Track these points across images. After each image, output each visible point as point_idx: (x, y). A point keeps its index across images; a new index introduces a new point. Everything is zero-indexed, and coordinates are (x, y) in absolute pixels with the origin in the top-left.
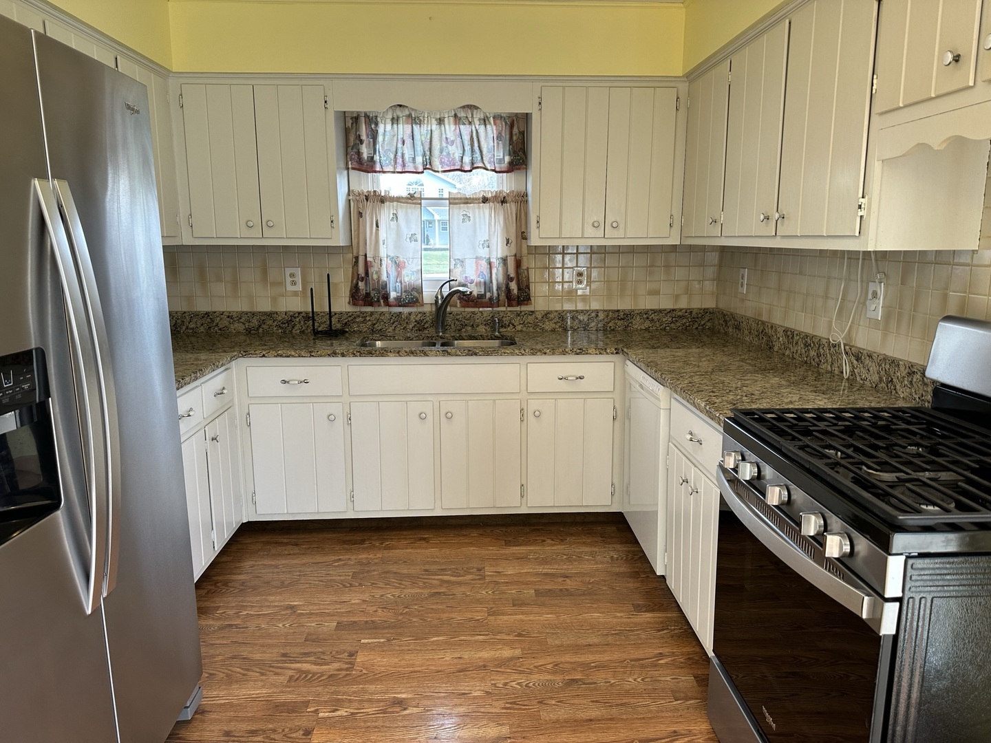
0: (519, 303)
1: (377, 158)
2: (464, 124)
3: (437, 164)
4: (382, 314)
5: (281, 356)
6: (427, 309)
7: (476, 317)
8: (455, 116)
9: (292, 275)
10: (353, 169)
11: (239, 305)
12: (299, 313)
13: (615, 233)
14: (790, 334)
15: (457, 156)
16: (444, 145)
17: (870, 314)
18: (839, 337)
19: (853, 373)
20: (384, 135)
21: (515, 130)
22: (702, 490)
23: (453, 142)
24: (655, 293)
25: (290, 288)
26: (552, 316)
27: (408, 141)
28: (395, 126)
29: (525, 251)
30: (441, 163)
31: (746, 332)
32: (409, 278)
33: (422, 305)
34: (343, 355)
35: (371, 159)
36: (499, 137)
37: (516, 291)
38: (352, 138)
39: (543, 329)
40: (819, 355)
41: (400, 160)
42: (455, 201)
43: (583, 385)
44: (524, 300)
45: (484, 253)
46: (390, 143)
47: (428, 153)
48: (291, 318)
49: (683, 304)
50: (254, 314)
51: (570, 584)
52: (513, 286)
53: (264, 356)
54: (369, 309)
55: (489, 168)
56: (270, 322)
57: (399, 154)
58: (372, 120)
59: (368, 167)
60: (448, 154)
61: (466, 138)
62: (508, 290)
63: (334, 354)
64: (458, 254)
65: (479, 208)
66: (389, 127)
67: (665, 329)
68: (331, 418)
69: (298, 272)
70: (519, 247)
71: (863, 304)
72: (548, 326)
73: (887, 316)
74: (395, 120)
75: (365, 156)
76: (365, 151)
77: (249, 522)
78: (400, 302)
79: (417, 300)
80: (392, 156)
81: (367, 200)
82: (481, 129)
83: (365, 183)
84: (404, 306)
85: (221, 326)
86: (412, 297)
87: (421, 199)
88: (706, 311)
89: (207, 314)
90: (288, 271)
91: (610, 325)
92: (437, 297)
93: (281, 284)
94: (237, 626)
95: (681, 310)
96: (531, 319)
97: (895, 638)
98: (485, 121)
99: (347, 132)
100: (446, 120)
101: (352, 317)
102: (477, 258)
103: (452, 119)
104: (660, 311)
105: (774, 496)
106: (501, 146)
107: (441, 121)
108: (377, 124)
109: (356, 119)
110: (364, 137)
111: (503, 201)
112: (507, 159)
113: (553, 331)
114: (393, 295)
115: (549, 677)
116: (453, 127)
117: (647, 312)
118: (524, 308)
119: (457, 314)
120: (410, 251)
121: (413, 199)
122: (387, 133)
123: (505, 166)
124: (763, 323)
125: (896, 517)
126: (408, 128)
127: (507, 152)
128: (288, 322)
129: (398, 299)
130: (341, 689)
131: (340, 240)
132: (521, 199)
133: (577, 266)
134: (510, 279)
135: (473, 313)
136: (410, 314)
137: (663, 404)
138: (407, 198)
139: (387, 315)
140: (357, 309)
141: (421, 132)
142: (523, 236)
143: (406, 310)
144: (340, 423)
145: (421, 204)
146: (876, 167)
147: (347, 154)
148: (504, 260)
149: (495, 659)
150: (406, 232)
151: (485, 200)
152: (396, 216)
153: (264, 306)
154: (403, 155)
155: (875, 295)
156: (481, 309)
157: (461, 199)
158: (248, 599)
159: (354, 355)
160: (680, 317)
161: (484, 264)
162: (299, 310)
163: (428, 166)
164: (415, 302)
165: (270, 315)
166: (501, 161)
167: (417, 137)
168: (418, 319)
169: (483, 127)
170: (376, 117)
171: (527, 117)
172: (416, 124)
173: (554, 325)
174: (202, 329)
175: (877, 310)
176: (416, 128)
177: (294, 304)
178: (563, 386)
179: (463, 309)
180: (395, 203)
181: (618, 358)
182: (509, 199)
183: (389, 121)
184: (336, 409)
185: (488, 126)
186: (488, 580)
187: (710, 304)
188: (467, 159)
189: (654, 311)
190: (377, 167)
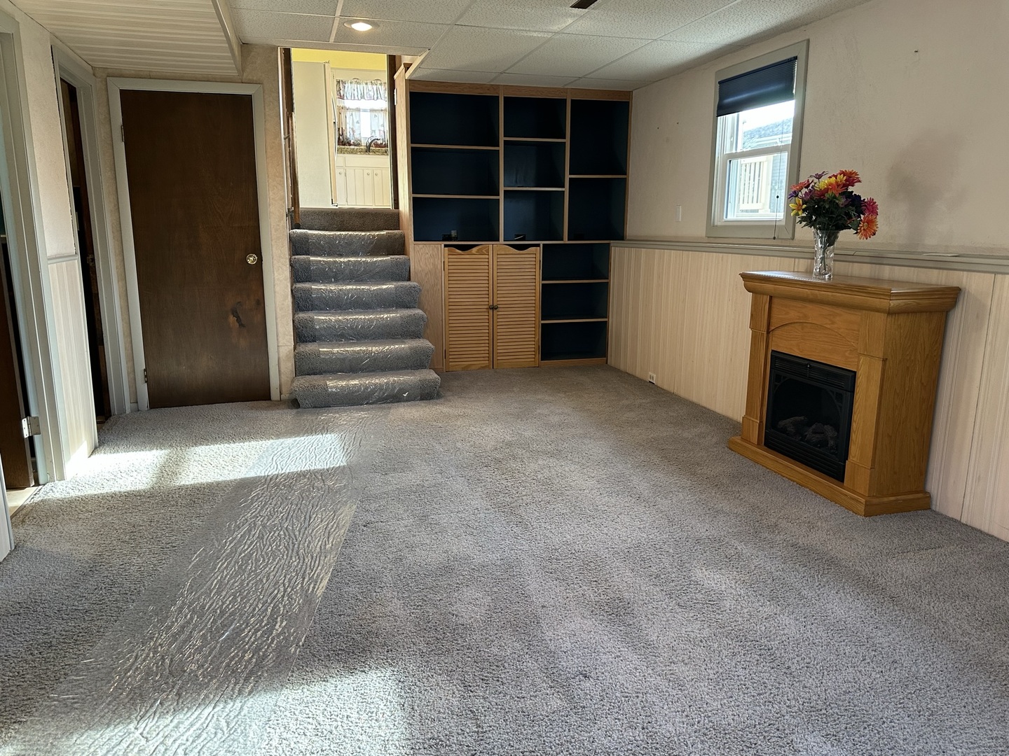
1: (345, 95)
2: (374, 85)
3: (365, 97)
6: (363, 147)
8: (371, 82)
10: (339, 98)
16: (368, 91)
23: (371, 91)
27: (356, 90)
28: (352, 84)
30: (367, 97)
32: (357, 136)
33: (362, 144)
41: (353, 96)
42: (372, 110)
46: (350, 90)
47: (362, 94)
54: (343, 147)
55: (383, 99)
57: (353, 94)
58: (344, 83)
59: (342, 97)
60: (369, 94)
61: (375, 89)
64: (373, 129)
65: (380, 113)
66: (349, 85)
76: (342, 93)
79: (360, 143)
80: (351, 94)
81: (342, 109)
82: (380, 87)
83: (341, 103)
86: (358, 143)
87: (360, 109)
98: (381, 84)
100: (368, 83)
102: (380, 130)
106: (386, 92)
110: (341, 88)
114: (352, 141)
116: (370, 86)
120: (357, 127)
121: (358, 109)
122: (349, 87)
129: (354, 143)
135: (379, 150)
143: (356, 147)
144: (343, 175)
145: (360, 111)
150: (355, 120)
151: (382, 110)
156: (381, 149)
157: (374, 109)
161: (382, 133)
166: (386, 97)
167: (359, 88)
172: (358, 84)
176: (358, 86)
179: (375, 148)
180: (352, 110)
183: (349, 83)
185: (382, 86)
188: (375, 96)
190: (345, 98)
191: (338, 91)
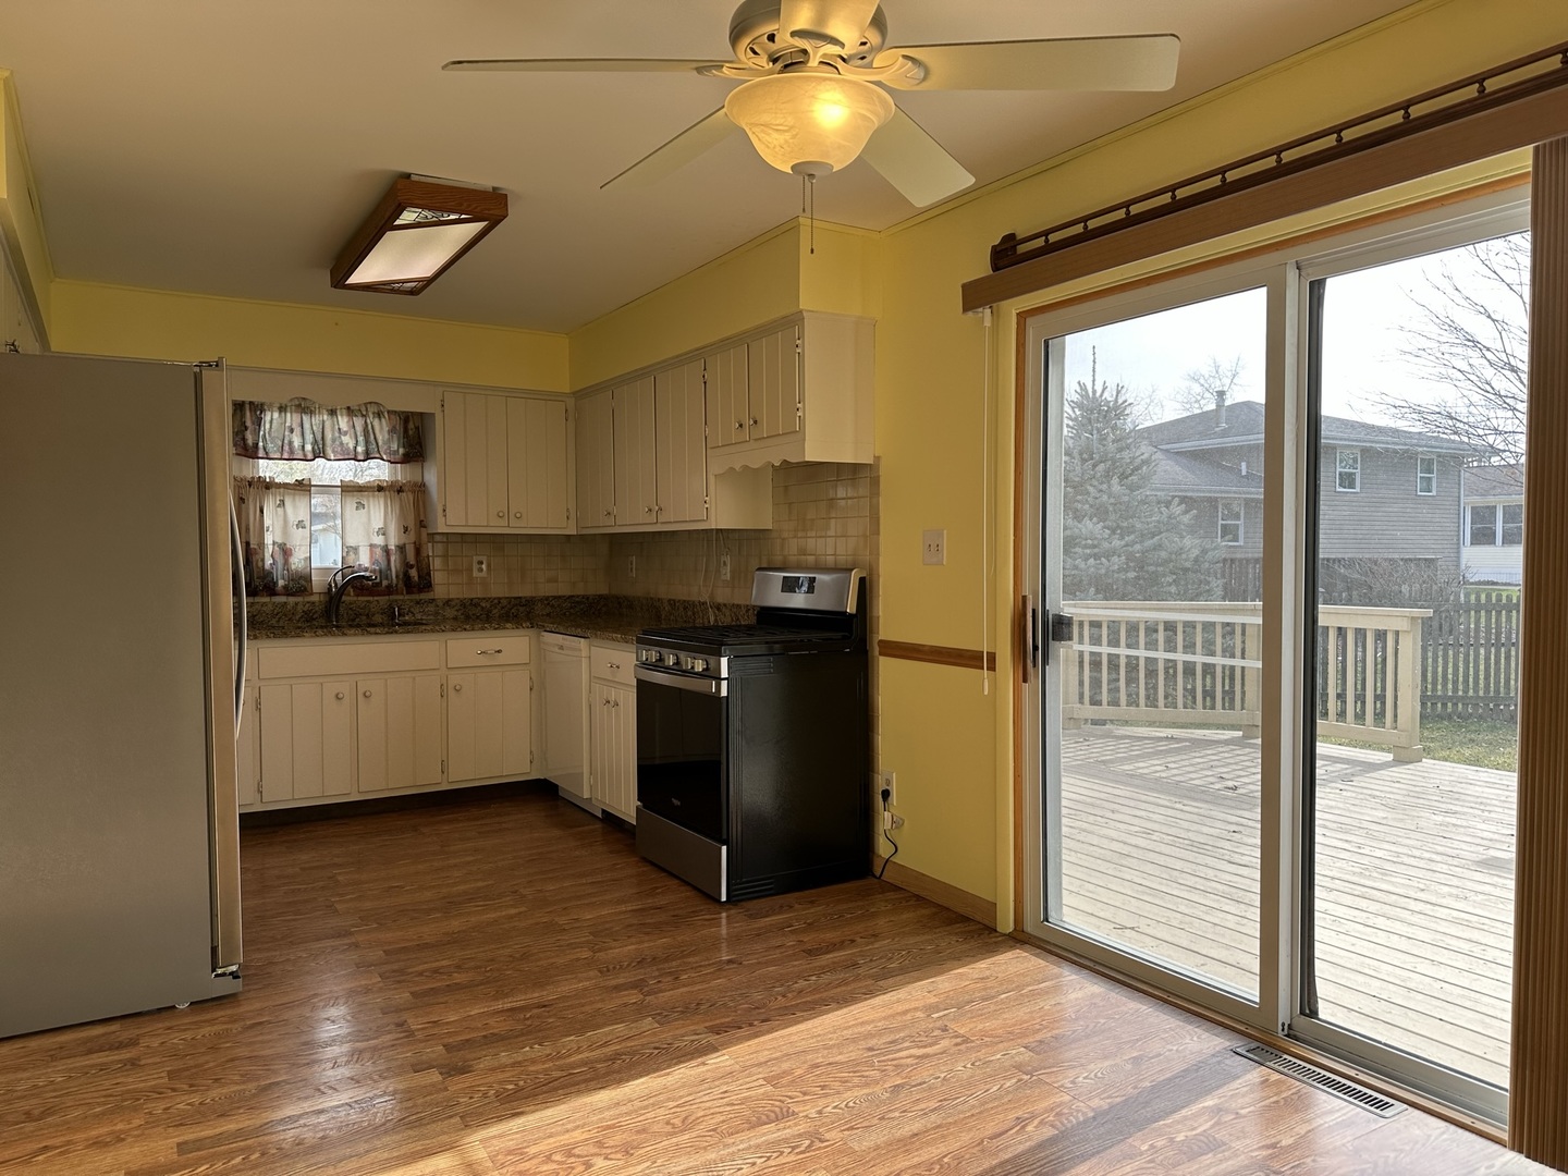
0: (420, 591)
1: (261, 444)
2: (356, 416)
3: (329, 452)
4: (264, 604)
6: (315, 598)
7: (372, 606)
8: (349, 408)
10: (240, 455)
13: (518, 523)
14: (672, 603)
15: (351, 446)
16: (337, 434)
17: (723, 577)
18: (705, 598)
19: (716, 620)
20: (271, 422)
21: (411, 425)
22: (621, 704)
23: (346, 433)
24: (553, 580)
26: (453, 603)
27: (297, 430)
28: (283, 414)
29: (424, 537)
30: (333, 452)
31: (638, 609)
32: (297, 562)
33: (312, 594)
34: (254, 638)
35: (255, 445)
36: (394, 431)
37: (416, 578)
38: (237, 425)
39: (445, 617)
40: (694, 614)
41: (286, 448)
42: (348, 489)
43: (501, 659)
44: (424, 587)
45: (379, 540)
46: (276, 430)
47: (319, 441)
49: (580, 591)
52: (413, 573)
55: (384, 458)
57: (287, 442)
58: (258, 409)
59: (251, 452)
60: (342, 444)
61: (359, 429)
62: (407, 577)
64: (351, 542)
65: (374, 496)
66: (276, 415)
67: (565, 614)
70: (419, 535)
71: (718, 571)
72: (450, 613)
73: (733, 577)
74: (282, 410)
75: (250, 442)
76: (250, 438)
78: (287, 591)
79: (305, 589)
80: (280, 444)
81: (250, 486)
82: (376, 423)
83: (248, 469)
84: (293, 595)
86: (300, 584)
87: (311, 486)
88: (601, 596)
91: (513, 610)
92: (329, 586)
95: (578, 596)
96: (431, 608)
97: (727, 697)
98: (379, 415)
100: (338, 412)
102: (371, 545)
103: (344, 411)
104: (560, 597)
106: (396, 438)
107: (333, 413)
108: (262, 412)
109: (244, 406)
110: (248, 423)
111: (400, 491)
112: (401, 451)
113: (455, 619)
114: (281, 583)
116: (346, 419)
117: (547, 598)
118: (424, 596)
119: (351, 604)
120: (298, 539)
121: (302, 487)
122: (274, 421)
123: (398, 457)
124: (652, 599)
126: (296, 417)
127: (401, 445)
129: (285, 587)
132: (420, 489)
133: (476, 555)
134: (408, 566)
135: (368, 601)
136: (296, 604)
137: (584, 653)
138: (294, 485)
139: (270, 606)
141: (312, 422)
142: (422, 524)
143: (292, 600)
145: (310, 491)
148: (401, 548)
150: (293, 518)
151: (380, 489)
152: (283, 501)
154: (291, 443)
155: (725, 563)
156: (376, 598)
157: (354, 487)
159: (268, 637)
160: (578, 602)
161: (378, 551)
163: (319, 452)
164: (303, 591)
166: (395, 453)
167: (307, 426)
168: (305, 609)
169: (378, 420)
170: (261, 406)
171: (426, 416)
172: (306, 413)
173: (456, 613)
175: (727, 573)
176: (306, 418)
178: (483, 660)
179: (355, 598)
180: (282, 490)
181: (532, 632)
182: (406, 489)
183: (275, 409)
185: (383, 420)
187: (604, 590)
188: (361, 449)
189: (555, 597)
190: (261, 453)
191: (236, 434)
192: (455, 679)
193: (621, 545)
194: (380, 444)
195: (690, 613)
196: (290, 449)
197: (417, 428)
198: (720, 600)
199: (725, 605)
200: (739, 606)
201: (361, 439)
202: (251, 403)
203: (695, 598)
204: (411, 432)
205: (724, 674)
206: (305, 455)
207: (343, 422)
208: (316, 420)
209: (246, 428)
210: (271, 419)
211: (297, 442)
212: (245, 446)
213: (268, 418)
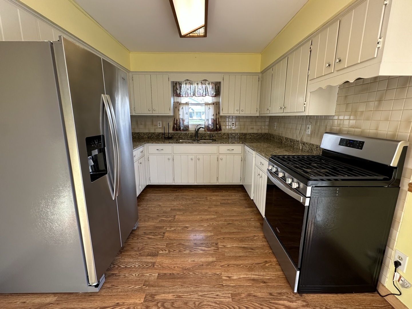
1: (181, 93)
2: (204, 85)
3: (196, 94)
4: (182, 133)
5: (157, 143)
6: (193, 132)
7: (206, 134)
8: (201, 82)
9: (159, 123)
10: (175, 96)
11: (146, 131)
12: (161, 133)
13: (242, 113)
14: (287, 139)
15: (202, 92)
16: (198, 90)
17: (307, 133)
18: (299, 139)
19: (302, 148)
20: (183, 87)
21: (217, 86)
22: (263, 177)
23: (201, 89)
24: (253, 129)
25: (159, 126)
26: (226, 134)
27: (189, 89)
28: (186, 85)
29: (219, 117)
30: (198, 94)
31: (276, 139)
34: (172, 143)
35: (180, 94)
36: (213, 88)
37: (218, 127)
38: (175, 88)
39: (223, 138)
40: (294, 144)
41: (187, 94)
43: (233, 152)
44: (220, 130)
46: (184, 90)
47: (194, 92)
48: (159, 134)
49: (260, 132)
50: (150, 133)
51: (229, 202)
53: (152, 143)
55: (210, 95)
56: (154, 135)
57: (187, 92)
59: (179, 95)
60: (199, 92)
61: (204, 88)
62: (216, 127)
63: (170, 143)
66: (184, 85)
67: (255, 138)
68: (169, 159)
69: (161, 122)
70: (217, 116)
71: (305, 130)
72: (225, 137)
73: (311, 134)
74: (186, 84)
75: (178, 93)
76: (178, 92)
77: (149, 185)
80: (185, 93)
82: (208, 86)
83: (179, 99)
85: (142, 136)
86: (186, 129)
88: (265, 134)
89: (138, 133)
90: (158, 122)
91: (241, 137)
92: (196, 129)
93: (156, 125)
94: (146, 209)
95: (259, 133)
96: (220, 135)
97: (309, 206)
98: (209, 84)
99: (174, 87)
100: (199, 84)
101: (174, 134)
103: (200, 83)
104: (254, 133)
105: (281, 175)
106: (213, 90)
107: (198, 84)
108: (181, 85)
109: (176, 84)
110: (178, 88)
112: (214, 93)
113: (226, 138)
115: (223, 222)
116: (201, 85)
117: (250, 134)
118: (219, 132)
119: (201, 133)
122: (184, 87)
123: (214, 95)
124: (280, 136)
125: (310, 177)
126: (189, 86)
127: (214, 92)
128: (158, 135)
130: (172, 224)
131: (172, 114)
132: (218, 104)
133: (232, 121)
134: (217, 124)
137: (254, 156)
138: (186, 103)
140: (175, 132)
141: (192, 87)
142: (219, 113)
144: (171, 160)
146: (309, 94)
147: (174, 92)
149: (210, 218)
152: (183, 108)
153: (152, 131)
154: (188, 92)
155: (308, 128)
156: (207, 132)
158: (149, 203)
159: (175, 143)
160: (259, 135)
162: (161, 132)
163: (194, 95)
165: (154, 133)
166: (213, 94)
167: (191, 88)
168: (191, 134)
169: (208, 85)
170: (181, 83)
171: (220, 83)
172: (191, 85)
173: (226, 137)
174: (137, 137)
175: (309, 132)
176: (191, 86)
177: (160, 131)
178: (228, 152)
181: (242, 145)
182: (215, 104)
183: (184, 84)
184: (170, 157)
185: (210, 85)
186: (208, 200)
187: (267, 131)
188: (204, 93)
189: (252, 133)
190: (181, 96)
191: (175, 90)
192: (221, 157)
193: (273, 119)
194: (209, 92)
195: (292, 143)
196: (188, 94)
197: (218, 87)
198: (305, 140)
199: (307, 143)
200: (313, 145)
201: (204, 91)
202: (179, 83)
203: (295, 138)
204: (216, 88)
205: (308, 194)
206: (191, 96)
207: (200, 86)
208: (193, 86)
209: (177, 89)
210: (183, 86)
211: (189, 92)
212: (177, 94)
213: (182, 86)
